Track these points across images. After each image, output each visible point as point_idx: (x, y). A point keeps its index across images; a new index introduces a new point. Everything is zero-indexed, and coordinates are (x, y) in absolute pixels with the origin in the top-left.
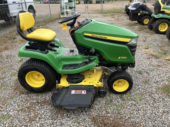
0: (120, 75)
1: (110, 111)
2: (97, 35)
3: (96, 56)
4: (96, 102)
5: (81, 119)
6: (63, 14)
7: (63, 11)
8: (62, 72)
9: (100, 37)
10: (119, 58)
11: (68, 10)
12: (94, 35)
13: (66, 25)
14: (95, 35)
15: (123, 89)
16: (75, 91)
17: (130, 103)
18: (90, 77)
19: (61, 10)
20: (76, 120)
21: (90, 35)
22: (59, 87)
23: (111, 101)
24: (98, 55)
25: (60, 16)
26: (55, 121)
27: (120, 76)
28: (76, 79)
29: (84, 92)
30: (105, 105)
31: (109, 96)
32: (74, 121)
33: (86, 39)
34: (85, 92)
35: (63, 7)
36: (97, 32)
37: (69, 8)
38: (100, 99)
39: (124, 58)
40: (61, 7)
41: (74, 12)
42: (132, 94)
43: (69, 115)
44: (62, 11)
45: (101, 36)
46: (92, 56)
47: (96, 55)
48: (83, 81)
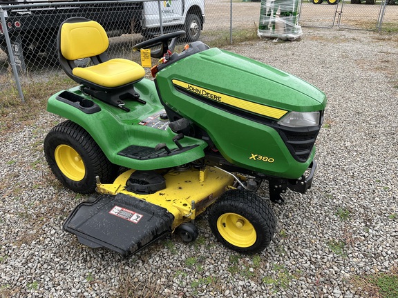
0: (233, 203)
1: (178, 283)
2: (199, 89)
3: (200, 138)
4: (165, 250)
5: (102, 275)
6: (264, 27)
7: (267, 21)
8: (115, 159)
9: (204, 93)
10: (253, 157)
11: (278, 20)
12: (193, 86)
13: (149, 55)
14: (195, 87)
15: (246, 242)
16: (120, 209)
17: (241, 283)
18: (180, 188)
19: (261, 18)
20: (93, 273)
21: (185, 85)
22: (102, 191)
23: (202, 261)
24: (207, 139)
25: (257, 33)
26: (56, 260)
27: (232, 205)
28: (143, 183)
29: (135, 218)
30: (179, 264)
31: (208, 247)
32: (87, 274)
33: (177, 93)
34: (138, 217)
35: (267, 10)
36: (199, 80)
37: (282, 14)
38: (182, 247)
39: (266, 159)
40: (263, 11)
41: (291, 24)
42: (268, 264)
43: (91, 257)
44: (264, 21)
45: (207, 91)
46: (195, 137)
47: (203, 138)
48: (158, 193)
